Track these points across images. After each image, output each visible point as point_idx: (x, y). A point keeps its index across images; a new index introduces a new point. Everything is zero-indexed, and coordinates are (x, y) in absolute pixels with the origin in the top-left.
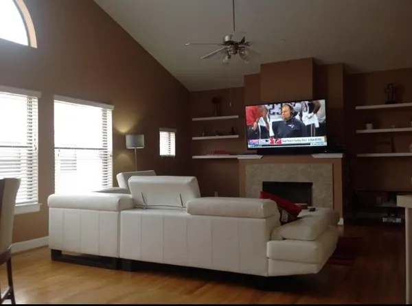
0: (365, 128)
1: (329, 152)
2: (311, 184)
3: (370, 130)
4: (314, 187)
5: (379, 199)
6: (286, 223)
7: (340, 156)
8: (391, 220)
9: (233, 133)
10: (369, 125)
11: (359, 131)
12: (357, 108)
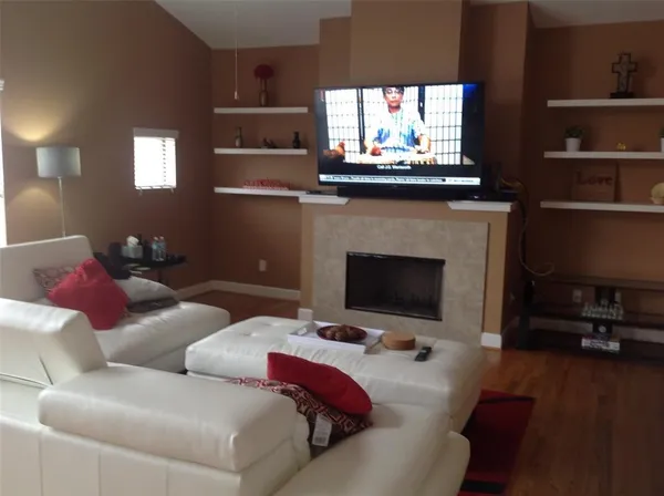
0: (564, 148)
1: (482, 199)
2: (441, 263)
3: (572, 151)
4: (446, 269)
5: (578, 294)
6: (324, 449)
7: (506, 207)
8: (599, 344)
9: (297, 145)
10: (572, 143)
11: (550, 155)
12: (552, 103)
